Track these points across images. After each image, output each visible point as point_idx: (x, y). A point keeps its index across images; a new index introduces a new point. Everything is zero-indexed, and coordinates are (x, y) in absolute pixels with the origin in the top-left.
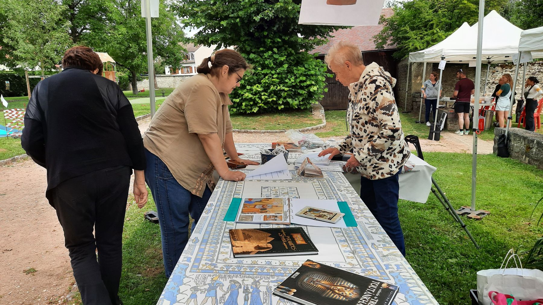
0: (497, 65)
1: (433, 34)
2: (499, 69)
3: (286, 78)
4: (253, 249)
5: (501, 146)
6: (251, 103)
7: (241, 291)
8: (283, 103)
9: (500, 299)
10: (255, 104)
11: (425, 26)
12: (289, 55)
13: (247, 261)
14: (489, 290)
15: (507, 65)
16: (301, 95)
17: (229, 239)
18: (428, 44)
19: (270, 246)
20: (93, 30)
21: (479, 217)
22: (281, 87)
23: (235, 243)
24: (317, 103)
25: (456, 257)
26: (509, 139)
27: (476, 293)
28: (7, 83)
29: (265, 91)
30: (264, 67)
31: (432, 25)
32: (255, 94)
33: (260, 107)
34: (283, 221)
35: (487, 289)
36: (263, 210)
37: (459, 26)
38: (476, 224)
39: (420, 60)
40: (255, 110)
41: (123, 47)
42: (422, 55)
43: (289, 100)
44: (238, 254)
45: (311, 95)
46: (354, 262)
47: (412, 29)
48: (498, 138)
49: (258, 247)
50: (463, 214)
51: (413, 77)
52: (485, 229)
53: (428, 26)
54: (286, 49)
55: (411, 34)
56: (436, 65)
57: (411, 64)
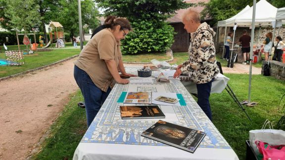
0: (265, 28)
1: (231, 11)
2: (265, 30)
3: (152, 35)
4: (132, 115)
5: (266, 70)
6: (134, 48)
7: (125, 134)
8: (151, 49)
9: (261, 144)
10: (136, 49)
11: (227, 7)
12: (154, 23)
13: (129, 121)
14: (256, 140)
15: (269, 28)
16: (160, 44)
17: (119, 111)
18: (228, 17)
19: (141, 114)
20: (51, 10)
21: (252, 105)
22: (150, 40)
23: (122, 112)
24: (169, 48)
25: (239, 125)
26: (270, 66)
27: (249, 142)
28: (7, 38)
29: (141, 41)
30: (140, 29)
31: (230, 7)
32: (136, 43)
33: (138, 50)
34: (148, 103)
35: (254, 140)
36: (138, 97)
37: (244, 7)
38: (251, 109)
39: (223, 25)
40: (136, 52)
41: (67, 19)
42: (224, 23)
43: (154, 47)
44: (124, 117)
45: (165, 44)
46: (184, 122)
47: (219, 9)
48: (264, 66)
49: (134, 114)
50: (244, 104)
51: (220, 35)
52: (255, 111)
53: (228, 7)
54: (152, 20)
55: (219, 12)
56: (232, 28)
57: (219, 28)
